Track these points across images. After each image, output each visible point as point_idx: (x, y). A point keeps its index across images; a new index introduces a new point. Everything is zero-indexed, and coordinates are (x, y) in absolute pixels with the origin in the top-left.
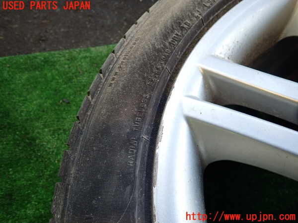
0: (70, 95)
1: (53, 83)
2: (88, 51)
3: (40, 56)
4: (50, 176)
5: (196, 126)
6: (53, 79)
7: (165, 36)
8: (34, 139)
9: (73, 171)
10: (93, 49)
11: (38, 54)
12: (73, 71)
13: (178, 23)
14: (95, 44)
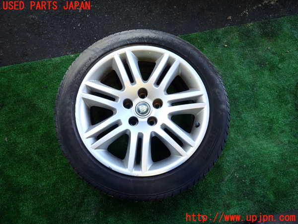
0: (46, 84)
1: (37, 78)
2: (51, 60)
3: (27, 64)
4: (45, 118)
5: (85, 100)
6: (37, 76)
7: (76, 77)
8: (35, 105)
9: (58, 112)
10: (53, 59)
11: (25, 63)
12: (45, 72)
13: (79, 72)
14: (54, 57)
